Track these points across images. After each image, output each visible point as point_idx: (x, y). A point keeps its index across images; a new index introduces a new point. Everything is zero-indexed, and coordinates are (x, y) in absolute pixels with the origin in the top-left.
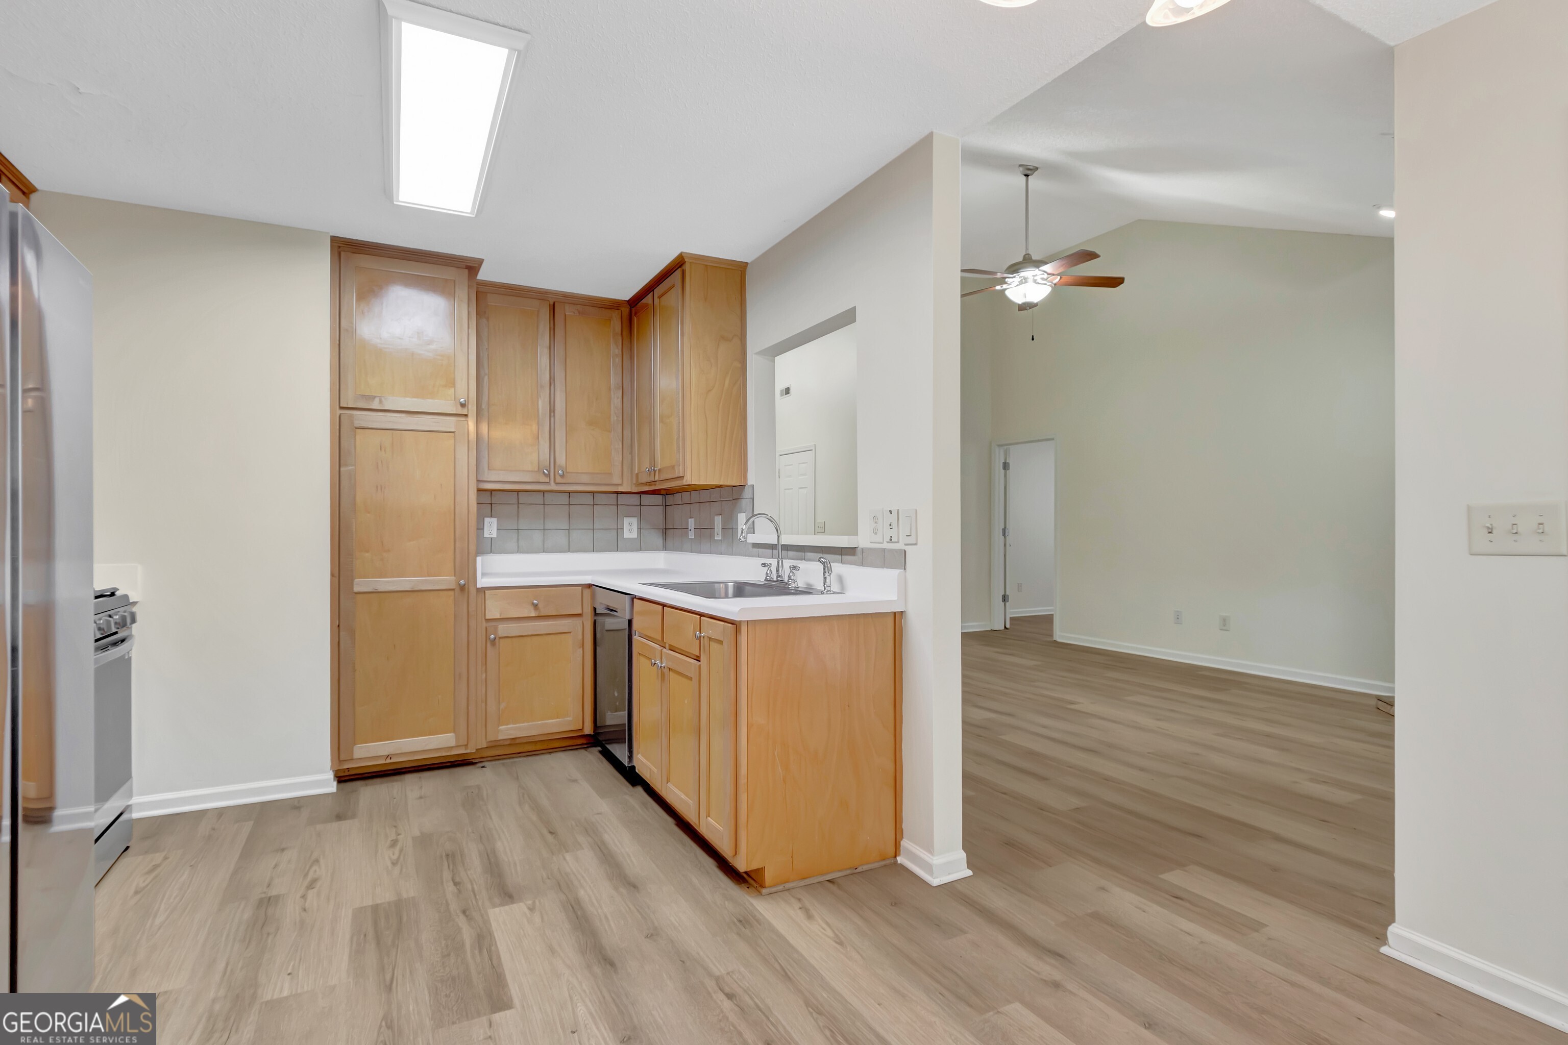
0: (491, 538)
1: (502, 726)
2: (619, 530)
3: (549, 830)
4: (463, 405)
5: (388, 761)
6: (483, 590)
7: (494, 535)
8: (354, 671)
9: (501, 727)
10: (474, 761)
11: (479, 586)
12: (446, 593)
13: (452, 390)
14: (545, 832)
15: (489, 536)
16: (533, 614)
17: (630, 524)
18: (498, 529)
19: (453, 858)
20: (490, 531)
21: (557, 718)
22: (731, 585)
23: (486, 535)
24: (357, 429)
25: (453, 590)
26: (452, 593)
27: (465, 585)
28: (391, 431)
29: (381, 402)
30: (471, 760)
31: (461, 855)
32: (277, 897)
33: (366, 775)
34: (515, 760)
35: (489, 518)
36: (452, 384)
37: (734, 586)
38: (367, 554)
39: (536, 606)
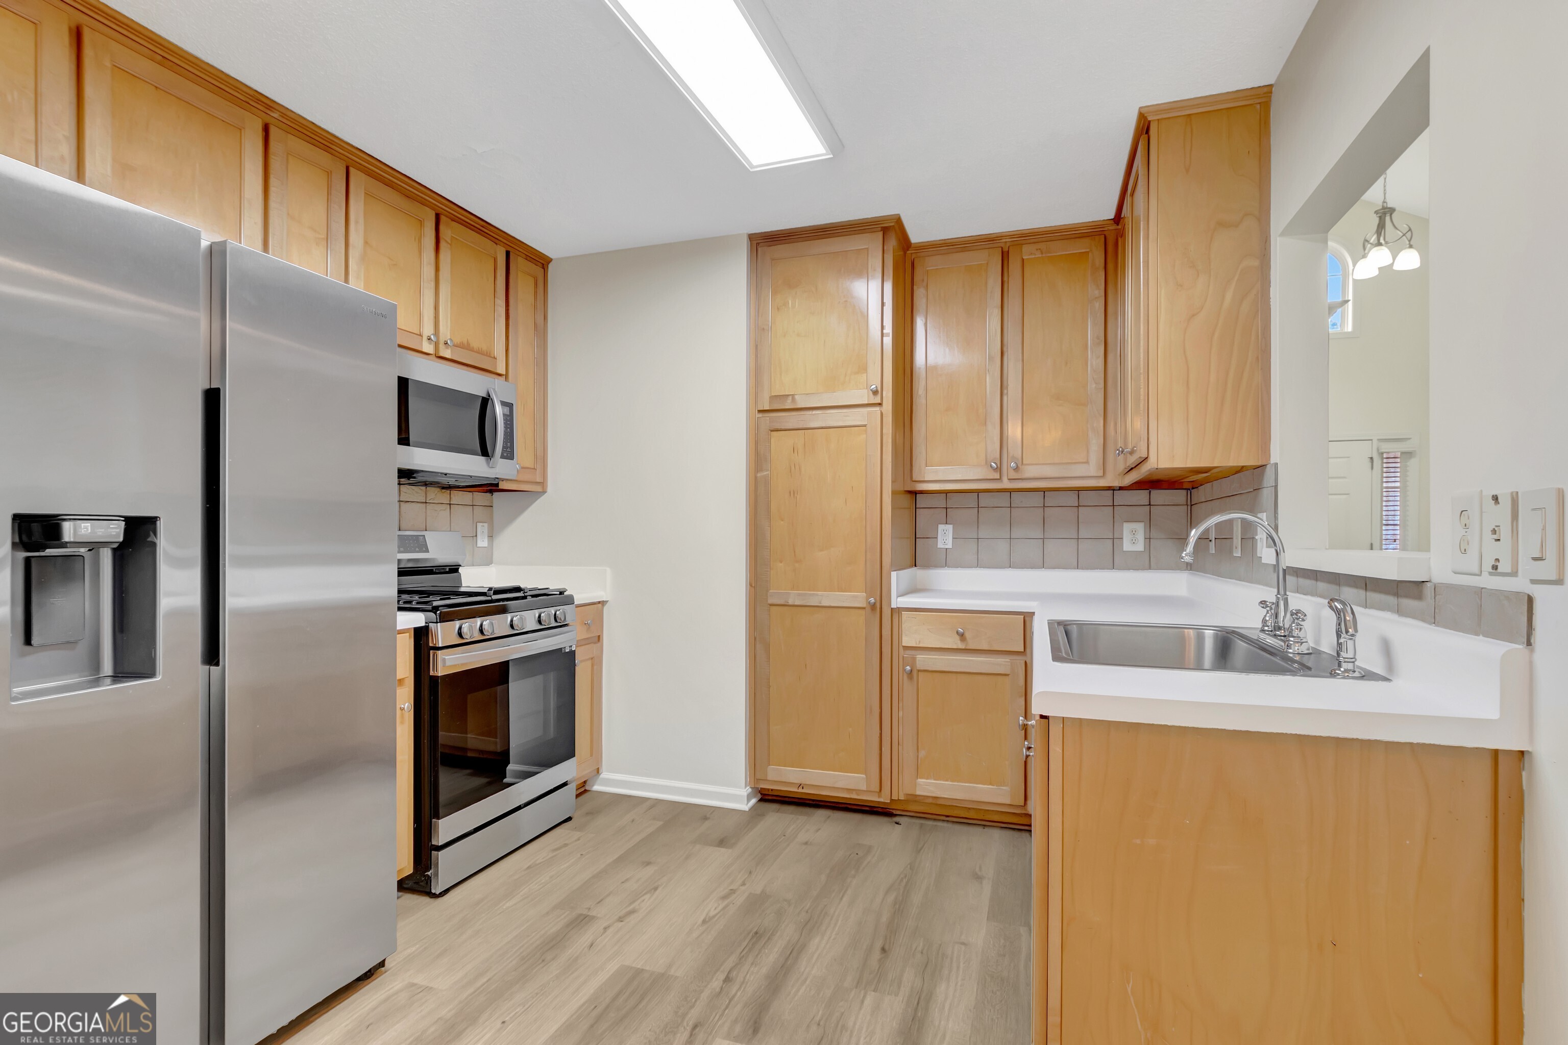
0: (946, 549)
1: (920, 778)
2: (1116, 540)
3: (884, 945)
4: (875, 393)
5: (800, 790)
6: (898, 611)
7: (950, 546)
8: (769, 687)
9: (920, 780)
10: (895, 812)
11: (894, 606)
12: (857, 611)
13: (865, 375)
14: (878, 945)
15: (943, 547)
16: (961, 645)
17: (1134, 532)
18: (953, 538)
19: (758, 938)
20: (945, 541)
21: (991, 784)
22: (1209, 633)
23: (940, 545)
24: (772, 432)
25: (864, 608)
26: (862, 612)
27: (875, 603)
28: (803, 431)
29: (794, 400)
30: (891, 810)
31: (769, 939)
32: (593, 918)
33: (787, 799)
34: (940, 824)
35: (943, 525)
36: (863, 369)
37: (1216, 637)
38: (781, 564)
39: (962, 636)
